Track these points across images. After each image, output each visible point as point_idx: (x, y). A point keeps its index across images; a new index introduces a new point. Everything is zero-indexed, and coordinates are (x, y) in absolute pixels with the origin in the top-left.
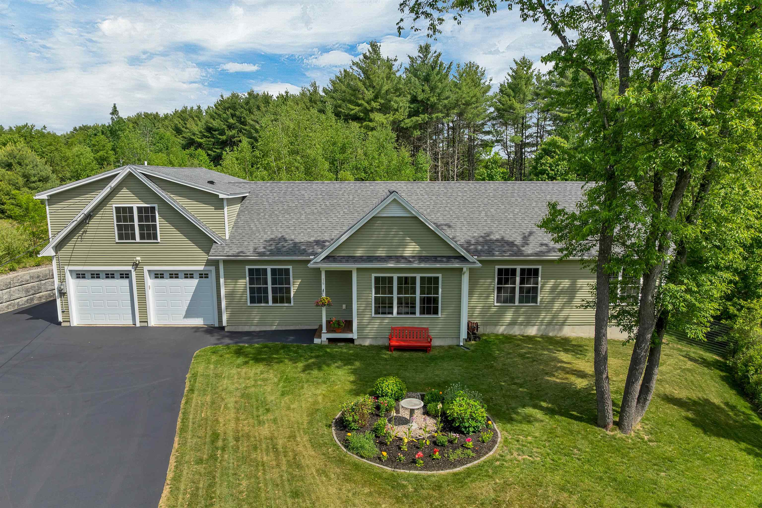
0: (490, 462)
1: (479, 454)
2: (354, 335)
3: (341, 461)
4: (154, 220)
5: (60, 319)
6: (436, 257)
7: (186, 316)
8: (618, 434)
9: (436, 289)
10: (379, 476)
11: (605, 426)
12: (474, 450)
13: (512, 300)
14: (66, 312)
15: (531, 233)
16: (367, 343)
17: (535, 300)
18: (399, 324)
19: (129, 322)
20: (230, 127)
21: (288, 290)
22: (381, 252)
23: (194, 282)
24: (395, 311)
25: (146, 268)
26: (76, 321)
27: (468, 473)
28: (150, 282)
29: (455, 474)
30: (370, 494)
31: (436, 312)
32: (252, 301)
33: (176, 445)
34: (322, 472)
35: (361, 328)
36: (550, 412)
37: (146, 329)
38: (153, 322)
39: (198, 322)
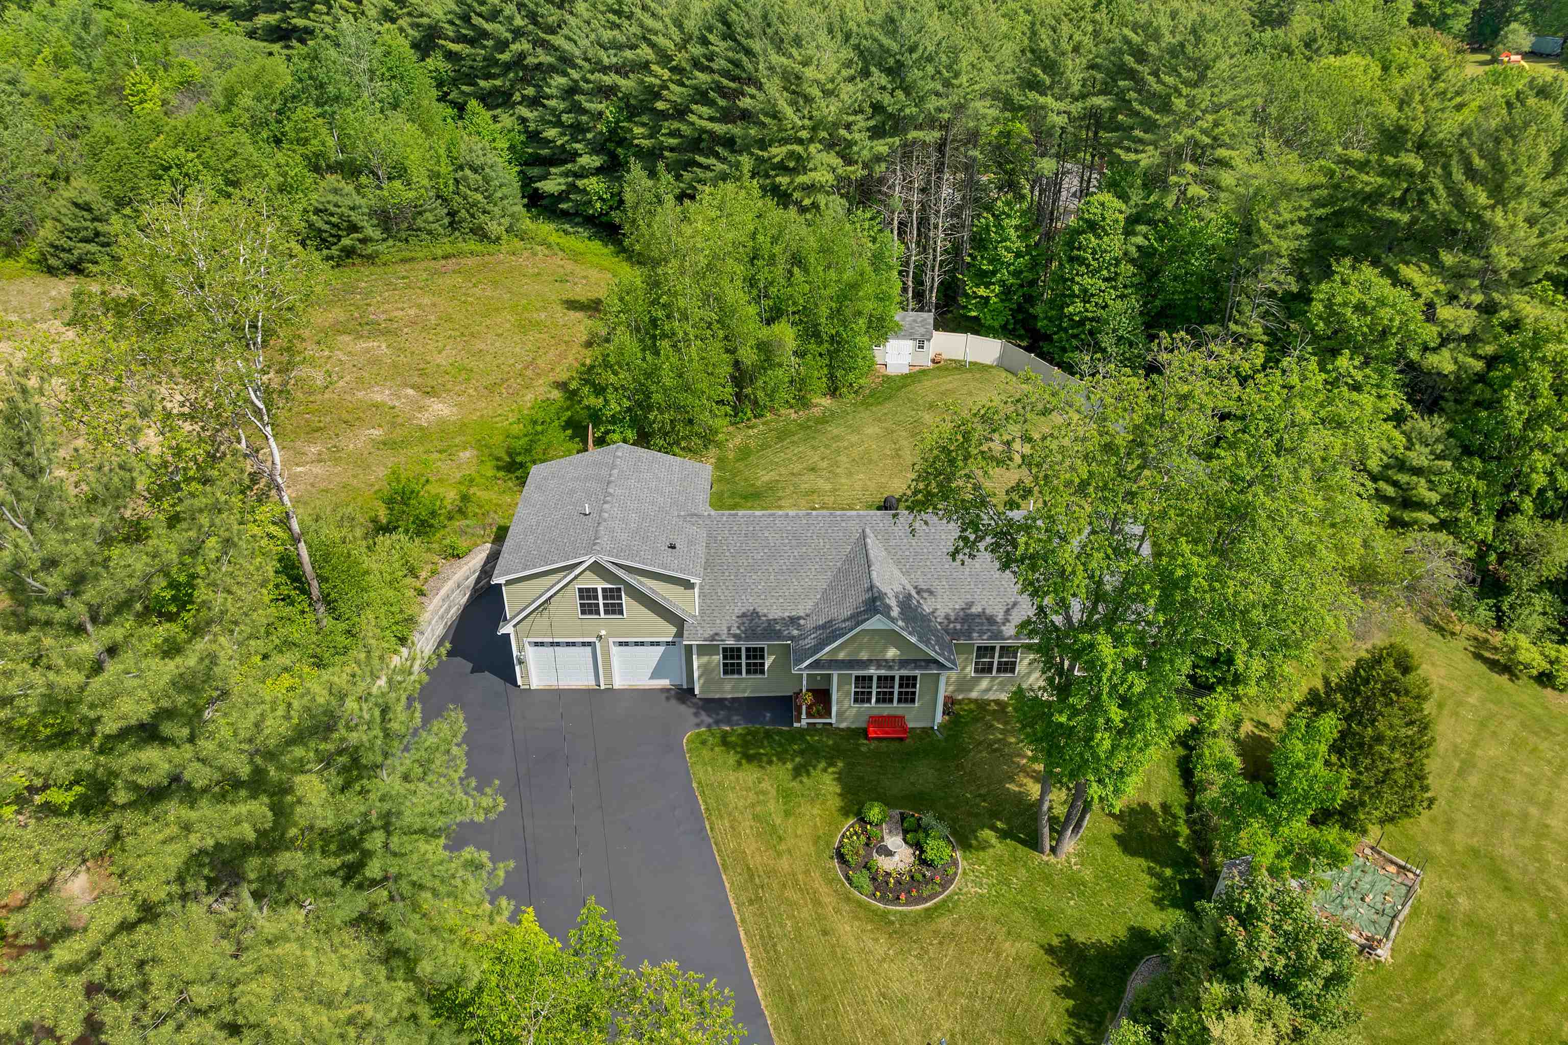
0: (950, 897)
1: (944, 887)
2: (833, 721)
3: (848, 899)
4: (620, 598)
5: (519, 682)
6: (915, 661)
7: (652, 678)
8: (1052, 859)
9: (914, 686)
10: (875, 912)
11: (1042, 852)
12: (940, 885)
13: (990, 670)
14: (526, 676)
15: (1015, 604)
16: (843, 725)
17: (1013, 671)
18: (876, 712)
19: (590, 683)
20: (518, 33)
21: (763, 665)
22: (864, 656)
23: (661, 649)
24: (873, 700)
25: (611, 640)
26: (536, 683)
27: (936, 908)
28: (615, 650)
29: (927, 910)
30: (872, 931)
31: (913, 701)
32: (725, 673)
33: (727, 885)
34: (837, 911)
35: (839, 714)
36: (1004, 835)
37: (610, 690)
38: (618, 684)
39: (665, 683)
